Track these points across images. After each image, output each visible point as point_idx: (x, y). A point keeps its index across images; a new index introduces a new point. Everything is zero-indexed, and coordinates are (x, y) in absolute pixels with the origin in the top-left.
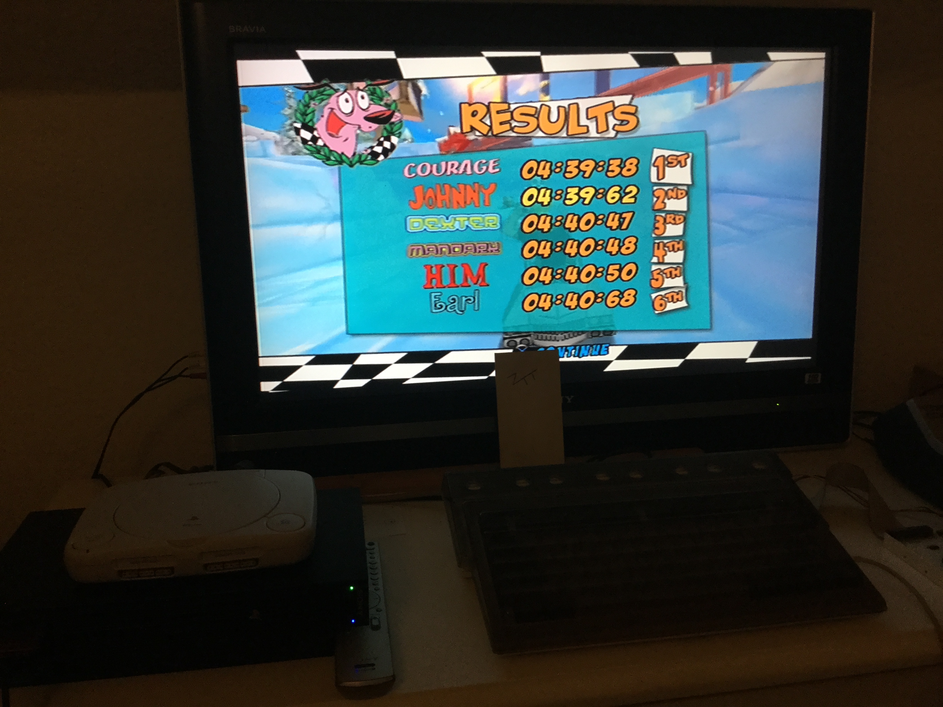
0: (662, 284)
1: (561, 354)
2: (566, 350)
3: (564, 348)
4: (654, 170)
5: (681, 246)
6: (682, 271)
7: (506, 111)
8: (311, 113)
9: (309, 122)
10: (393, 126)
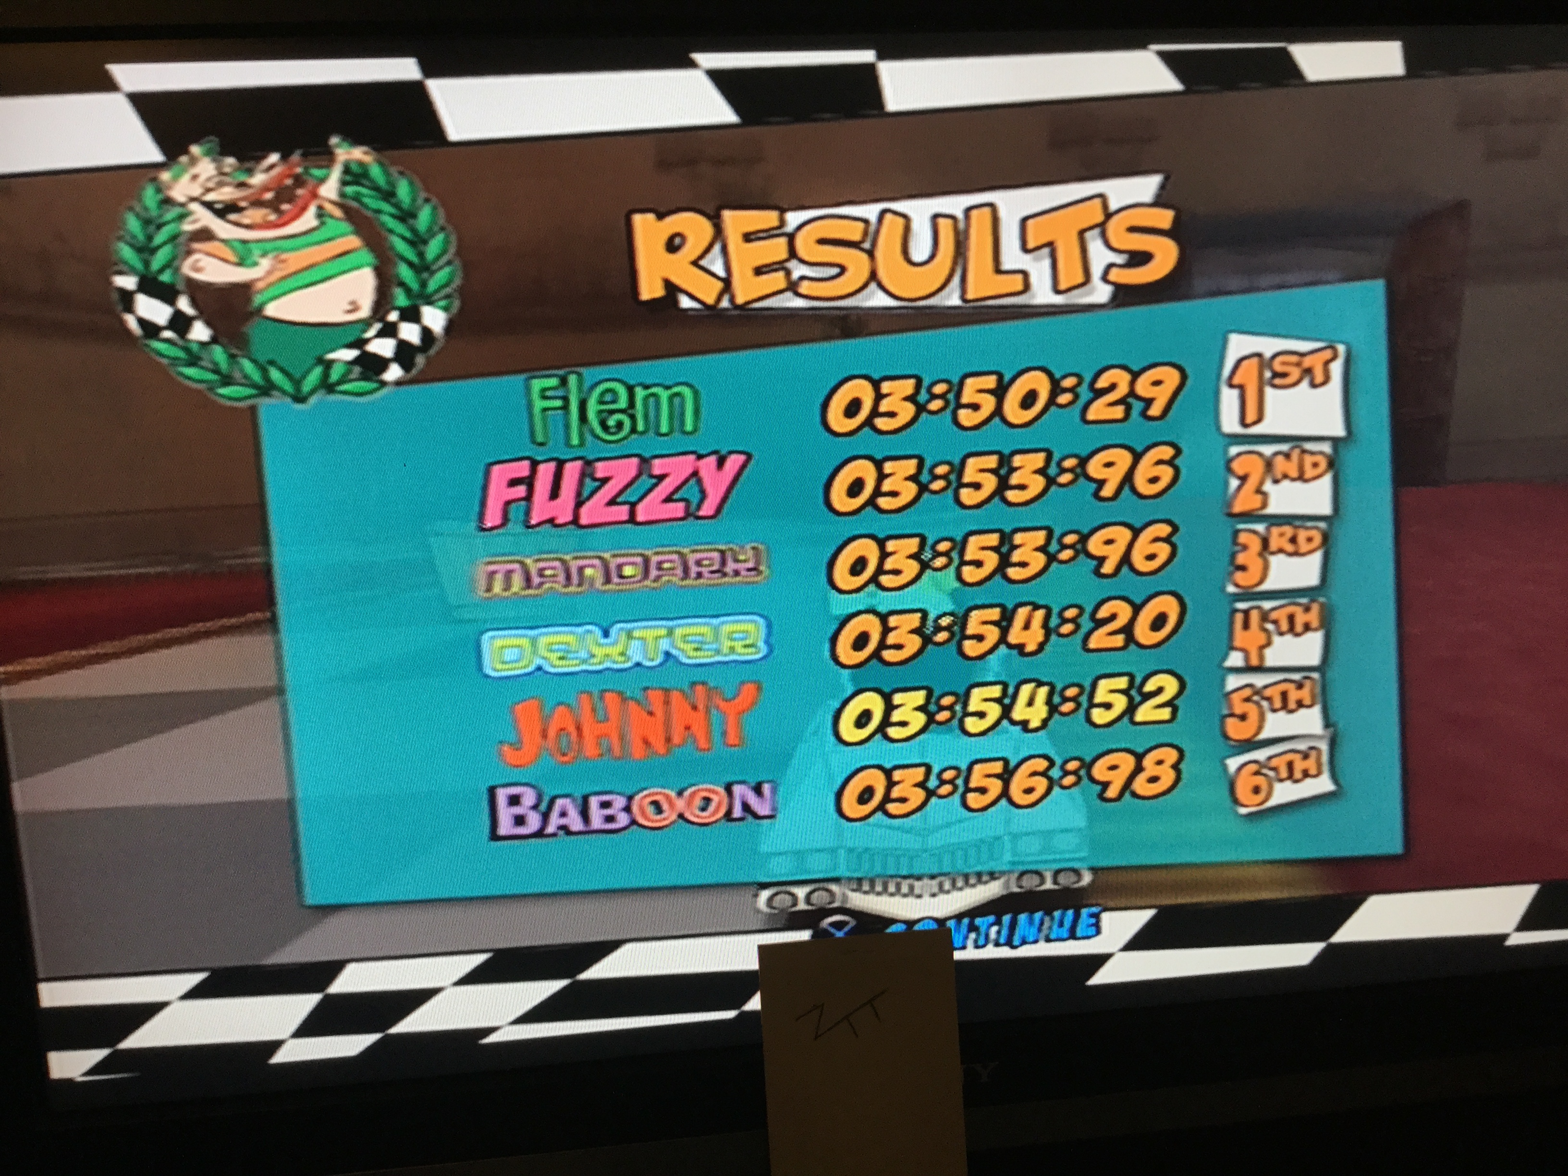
0: (1260, 728)
1: (957, 941)
2: (973, 927)
3: (966, 921)
4: (1229, 398)
5: (1313, 617)
6: (1318, 690)
7: (775, 232)
8: (165, 243)
9: (161, 270)
10: (425, 275)
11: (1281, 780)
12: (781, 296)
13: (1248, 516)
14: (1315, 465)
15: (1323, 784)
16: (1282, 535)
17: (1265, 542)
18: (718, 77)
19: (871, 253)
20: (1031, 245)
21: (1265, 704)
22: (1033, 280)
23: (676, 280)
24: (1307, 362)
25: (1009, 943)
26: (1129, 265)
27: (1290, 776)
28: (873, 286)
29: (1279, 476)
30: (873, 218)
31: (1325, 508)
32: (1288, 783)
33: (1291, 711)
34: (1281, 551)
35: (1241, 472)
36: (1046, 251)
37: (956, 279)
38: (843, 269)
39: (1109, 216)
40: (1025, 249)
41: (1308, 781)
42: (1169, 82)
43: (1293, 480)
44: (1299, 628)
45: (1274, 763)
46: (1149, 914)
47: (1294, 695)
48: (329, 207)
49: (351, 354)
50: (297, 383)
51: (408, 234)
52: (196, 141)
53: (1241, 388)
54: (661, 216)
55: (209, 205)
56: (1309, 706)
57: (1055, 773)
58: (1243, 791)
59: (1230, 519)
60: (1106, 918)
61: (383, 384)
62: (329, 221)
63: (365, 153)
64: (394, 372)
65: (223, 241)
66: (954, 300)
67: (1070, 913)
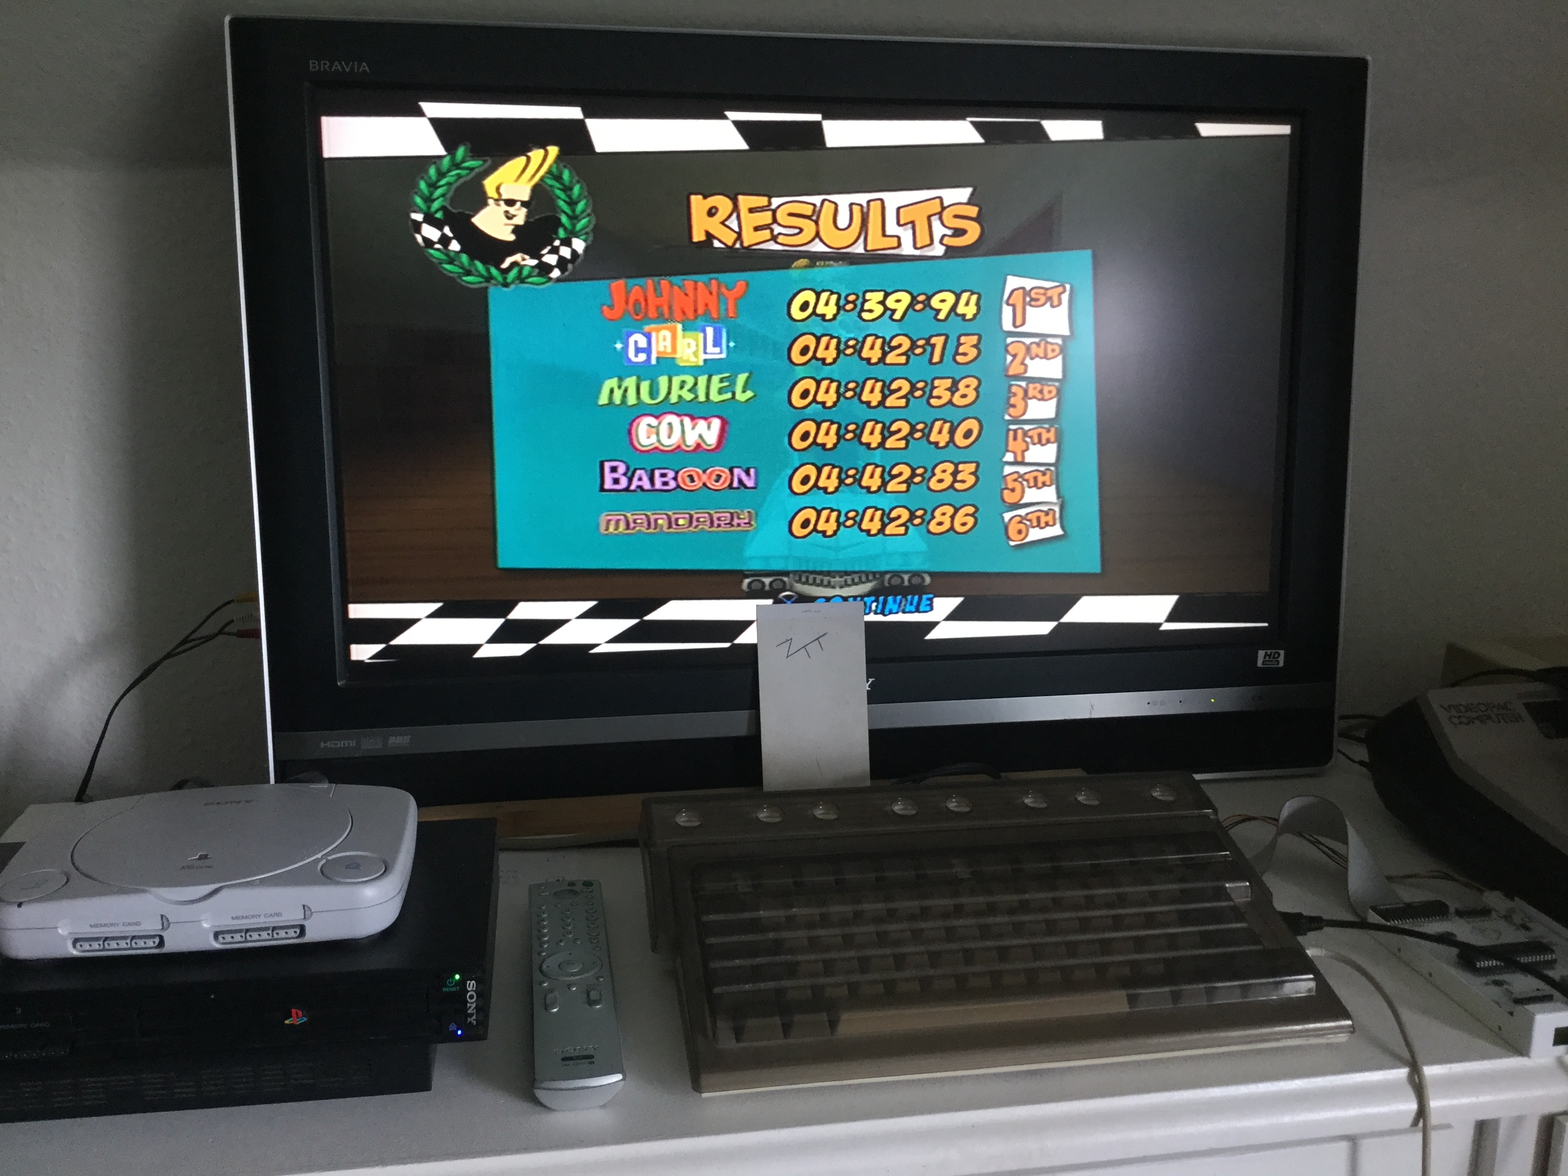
0: (1022, 497)
4: (1007, 311)
5: (1052, 435)
6: (1054, 477)
7: (765, 208)
8: (439, 197)
9: (436, 212)
10: (575, 221)
11: (1034, 527)
12: (767, 243)
13: (1017, 377)
14: (1053, 350)
15: (1056, 530)
16: (1035, 388)
17: (1026, 392)
18: (738, 125)
19: (816, 222)
20: (902, 222)
21: (1025, 483)
22: (902, 241)
23: (711, 231)
24: (1049, 293)
25: (883, 613)
26: (953, 236)
27: (1038, 525)
28: (817, 240)
29: (1034, 355)
30: (818, 205)
31: (1059, 376)
32: (1037, 529)
33: (1039, 488)
34: (1034, 397)
35: (1013, 353)
36: (910, 226)
37: (862, 238)
38: (801, 230)
39: (944, 208)
40: (899, 224)
41: (1048, 528)
42: (976, 138)
43: (1041, 358)
44: (1044, 441)
45: (1029, 517)
46: (958, 600)
47: (1041, 479)
51: (567, 199)
53: (1014, 306)
54: (705, 197)
56: (1049, 486)
58: (1012, 532)
59: (1007, 378)
60: (937, 601)
61: (552, 279)
64: (556, 273)
66: (860, 250)
67: (916, 598)
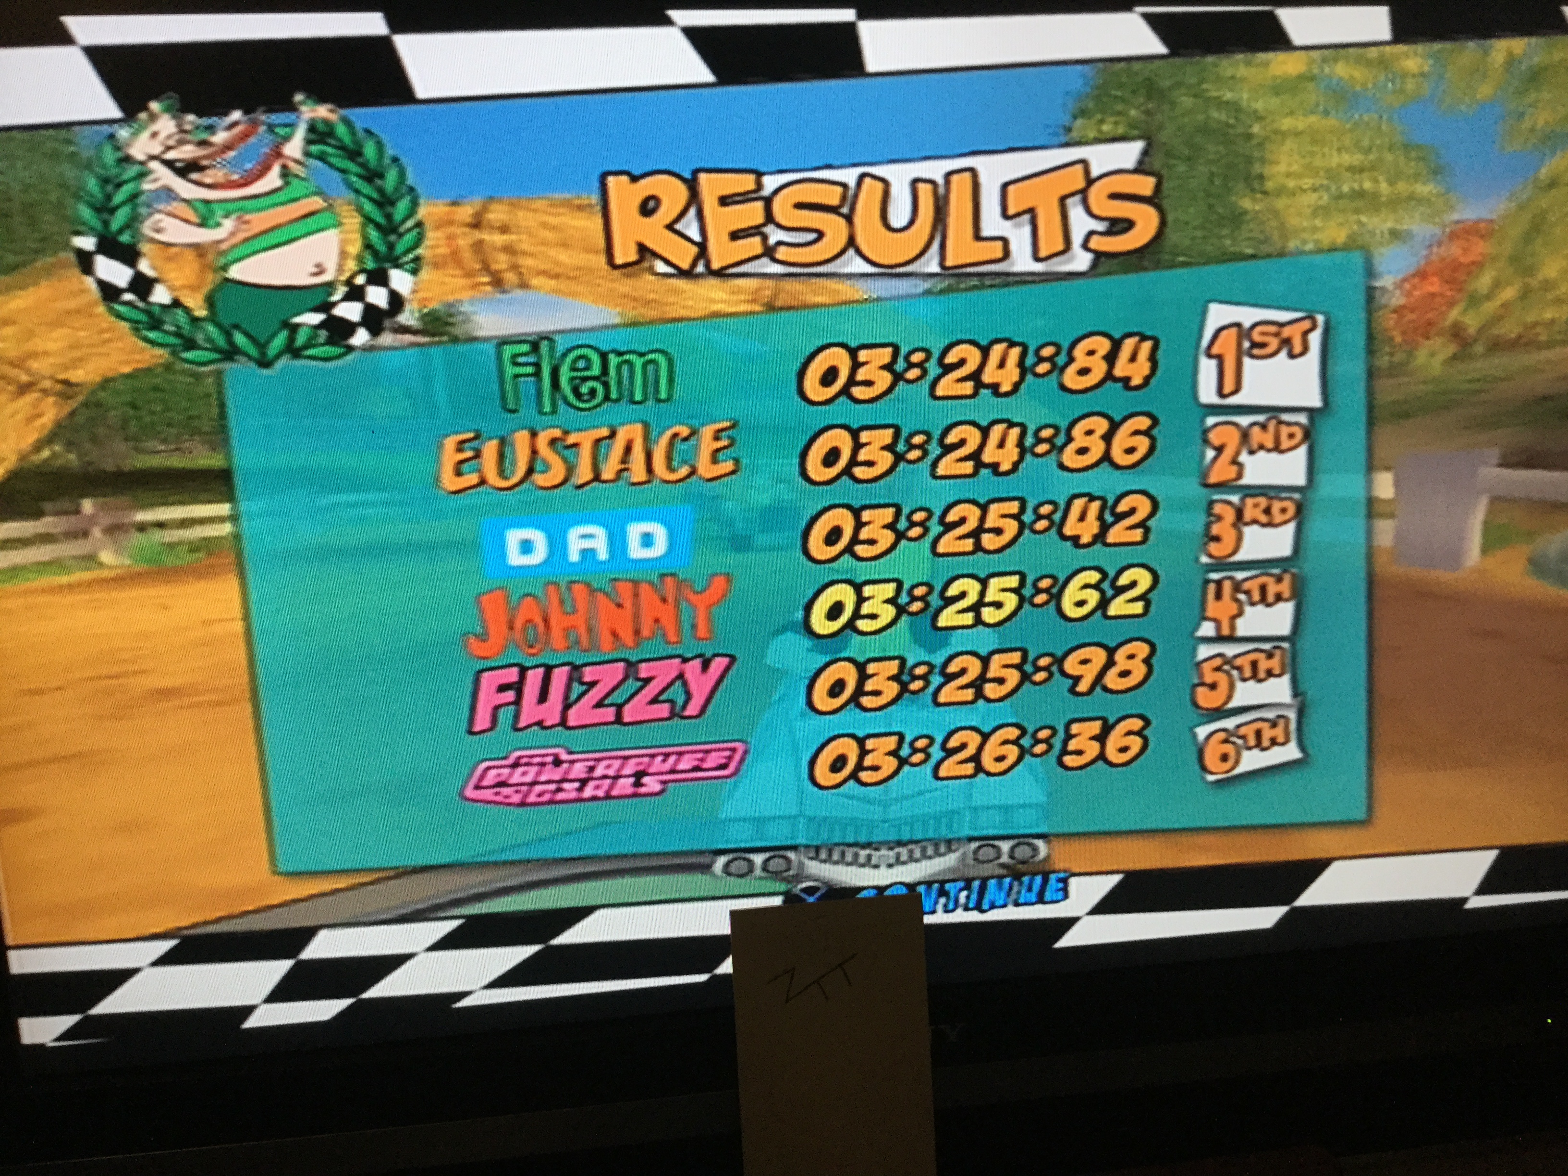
0: (1229, 697)
1: (927, 906)
2: (942, 893)
3: (936, 886)
4: (1207, 369)
5: (1285, 587)
6: (1288, 661)
7: (752, 196)
8: (123, 203)
9: (121, 231)
10: (393, 238)
11: (1249, 748)
12: (757, 262)
13: (1223, 486)
14: (1291, 436)
15: (1291, 752)
16: (1256, 506)
17: (1239, 513)
18: (695, 35)
19: (849, 219)
20: (1011, 211)
21: (1235, 673)
22: (1013, 247)
23: (650, 244)
24: (1286, 332)
25: (979, 908)
26: (1108, 233)
27: (1259, 745)
28: (851, 252)
29: (1255, 446)
30: (852, 183)
31: (1300, 480)
32: (1256, 752)
33: (1260, 681)
34: (1255, 522)
35: (1217, 442)
36: (1026, 217)
37: (936, 245)
38: (821, 235)
39: (1090, 181)
40: (1005, 216)
41: (1276, 749)
42: (1154, 45)
43: (1269, 451)
44: (1271, 598)
45: (1243, 731)
46: (1116, 879)
47: (1264, 665)
48: (294, 167)
49: (316, 318)
50: (262, 347)
51: (375, 195)
52: (156, 97)
53: (1220, 358)
54: (634, 179)
55: (169, 164)
56: (1279, 676)
57: (1026, 742)
58: (1211, 759)
59: (1204, 491)
60: (1074, 883)
61: (350, 349)
62: (295, 182)
63: (331, 111)
64: (361, 337)
65: (184, 200)
66: (934, 268)
